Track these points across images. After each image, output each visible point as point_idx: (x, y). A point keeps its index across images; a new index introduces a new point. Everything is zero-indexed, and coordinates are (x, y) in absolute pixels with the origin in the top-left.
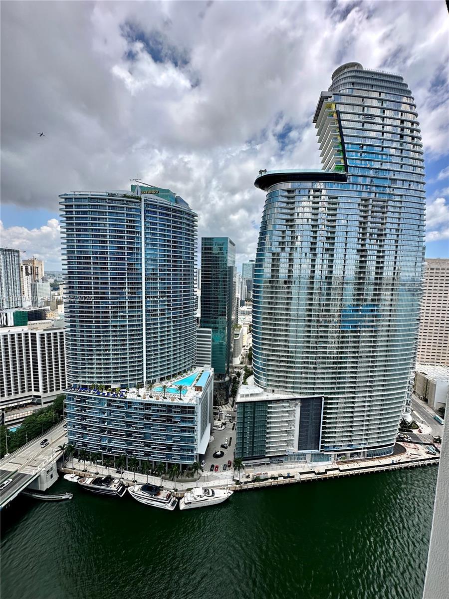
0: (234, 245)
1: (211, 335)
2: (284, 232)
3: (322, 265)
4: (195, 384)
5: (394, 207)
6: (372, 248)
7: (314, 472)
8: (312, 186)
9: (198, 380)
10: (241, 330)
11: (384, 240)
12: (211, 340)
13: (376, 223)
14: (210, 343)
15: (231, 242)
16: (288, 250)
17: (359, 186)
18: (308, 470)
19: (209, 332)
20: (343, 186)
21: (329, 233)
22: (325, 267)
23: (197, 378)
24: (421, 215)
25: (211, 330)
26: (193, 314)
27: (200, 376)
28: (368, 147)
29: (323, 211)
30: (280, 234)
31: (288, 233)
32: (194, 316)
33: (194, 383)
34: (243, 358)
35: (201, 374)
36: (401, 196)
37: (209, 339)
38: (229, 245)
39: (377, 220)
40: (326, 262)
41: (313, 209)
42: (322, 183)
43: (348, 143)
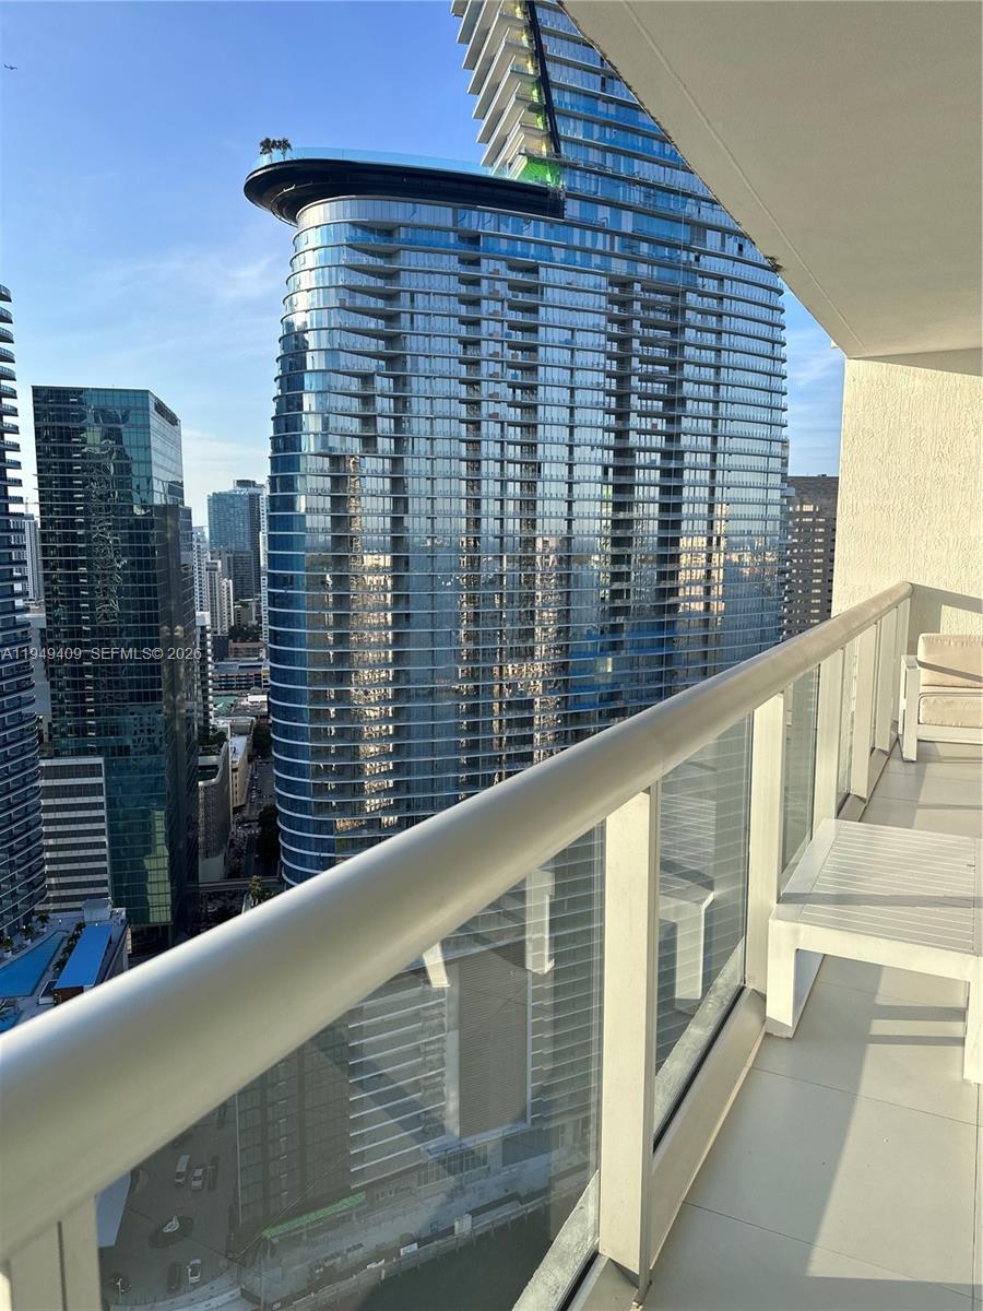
0: (173, 420)
1: (101, 780)
2: (366, 379)
3: (502, 501)
4: (51, 984)
5: (703, 312)
6: (647, 442)
7: (514, 1197)
8: (455, 221)
9: (61, 964)
10: (222, 750)
11: (679, 417)
12: (102, 799)
13: (654, 364)
14: (102, 813)
15: (161, 409)
16: (385, 445)
17: (600, 235)
18: (496, 1194)
19: (92, 770)
20: (552, 232)
21: (518, 392)
22: (510, 507)
23: (59, 956)
24: (774, 342)
25: (100, 760)
26: (21, 703)
27: (69, 950)
28: (622, 109)
29: (495, 313)
30: (355, 385)
31: (383, 384)
32: (25, 710)
33: (48, 978)
34: (239, 855)
35: (75, 937)
36: (721, 279)
37: (93, 799)
38: (155, 421)
39: (658, 352)
40: (514, 489)
41: (462, 302)
42: (487, 215)
43: (562, 88)
